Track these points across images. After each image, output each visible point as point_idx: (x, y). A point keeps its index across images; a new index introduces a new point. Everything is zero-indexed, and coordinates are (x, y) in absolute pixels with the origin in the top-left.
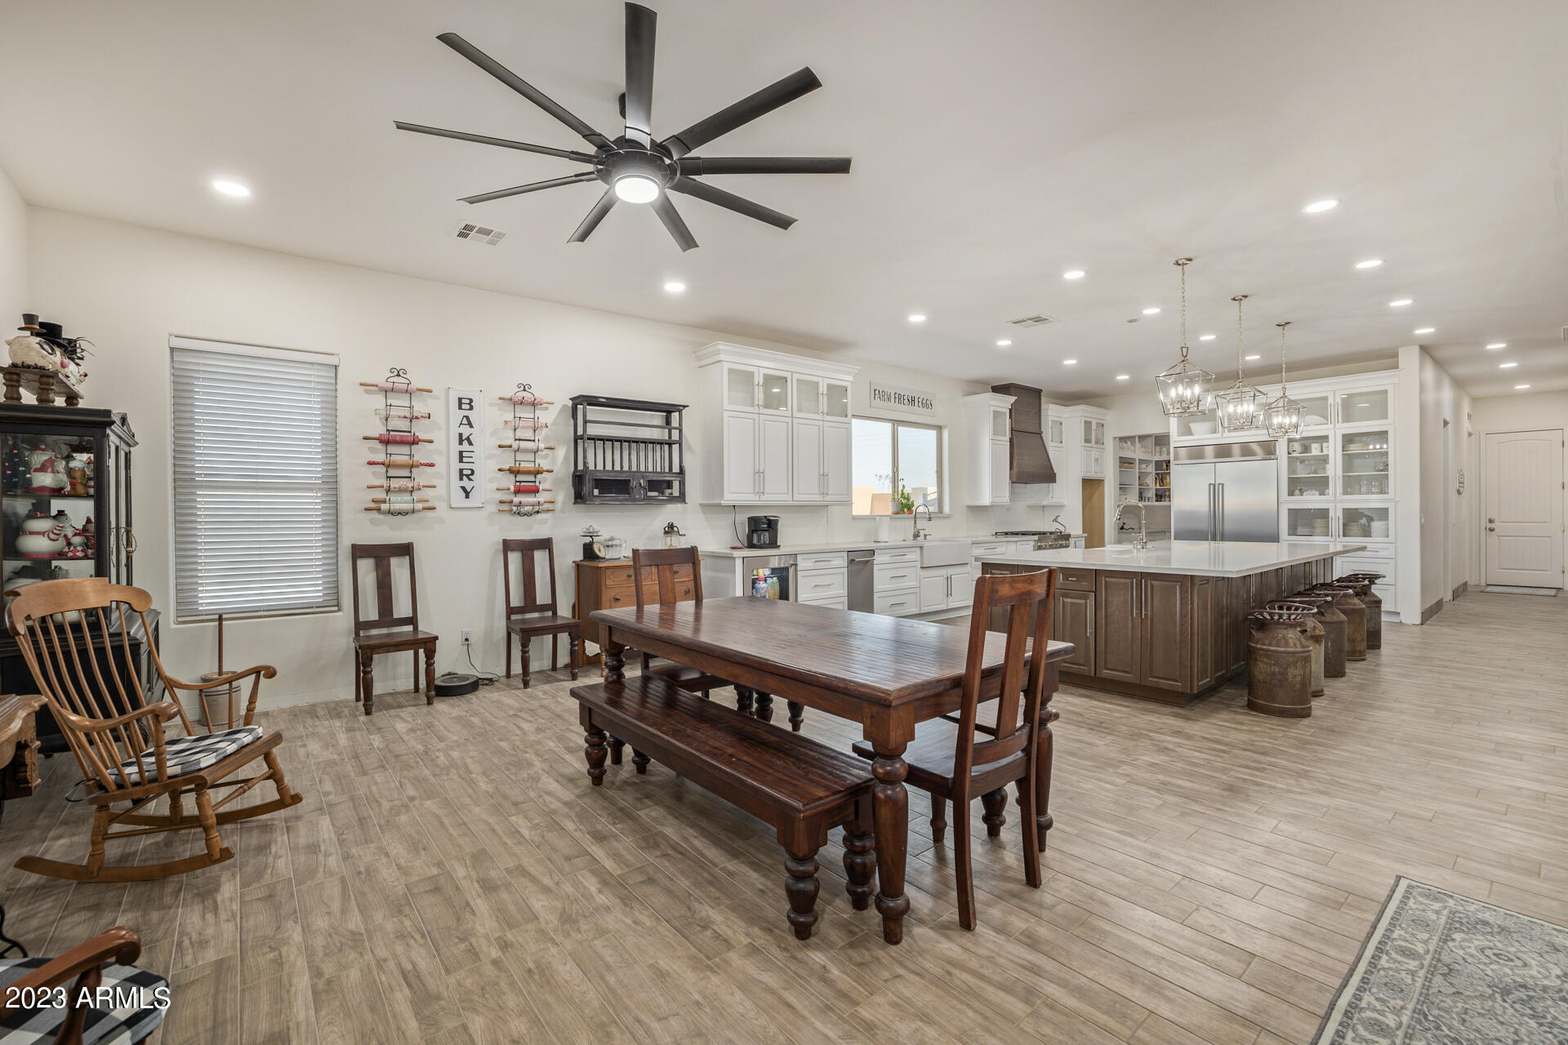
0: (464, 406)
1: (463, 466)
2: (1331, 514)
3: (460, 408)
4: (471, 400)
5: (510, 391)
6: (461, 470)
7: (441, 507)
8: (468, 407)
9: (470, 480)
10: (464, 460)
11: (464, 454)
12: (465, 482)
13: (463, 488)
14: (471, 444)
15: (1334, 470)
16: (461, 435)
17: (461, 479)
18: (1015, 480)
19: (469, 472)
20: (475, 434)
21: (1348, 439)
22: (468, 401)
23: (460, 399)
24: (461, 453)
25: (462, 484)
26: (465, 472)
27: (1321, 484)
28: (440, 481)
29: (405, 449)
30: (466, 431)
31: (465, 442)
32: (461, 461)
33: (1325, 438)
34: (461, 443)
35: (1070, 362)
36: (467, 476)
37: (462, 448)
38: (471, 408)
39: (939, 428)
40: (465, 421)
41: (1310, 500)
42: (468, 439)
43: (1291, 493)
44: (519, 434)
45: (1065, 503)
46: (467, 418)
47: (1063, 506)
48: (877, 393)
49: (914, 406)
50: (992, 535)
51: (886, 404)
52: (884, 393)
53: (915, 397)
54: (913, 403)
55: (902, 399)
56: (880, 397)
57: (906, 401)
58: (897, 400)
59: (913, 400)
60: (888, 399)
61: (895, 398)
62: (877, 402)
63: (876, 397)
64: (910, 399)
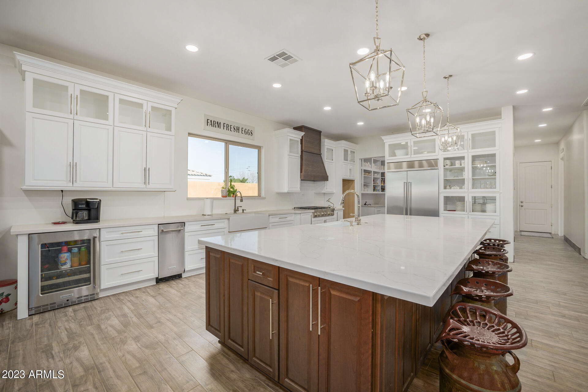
2: (466, 199)
15: (467, 175)
18: (303, 178)
21: (474, 158)
27: (461, 183)
33: (463, 158)
35: (327, 108)
39: (259, 148)
41: (454, 192)
43: (445, 188)
45: (334, 192)
47: (333, 193)
48: (209, 121)
49: (239, 132)
50: (293, 209)
51: (217, 129)
52: (215, 122)
53: (239, 127)
54: (238, 130)
55: (229, 127)
56: (212, 125)
57: (232, 129)
58: (225, 128)
59: (238, 128)
60: (219, 126)
61: (224, 126)
62: (210, 127)
63: (209, 124)
64: (236, 128)
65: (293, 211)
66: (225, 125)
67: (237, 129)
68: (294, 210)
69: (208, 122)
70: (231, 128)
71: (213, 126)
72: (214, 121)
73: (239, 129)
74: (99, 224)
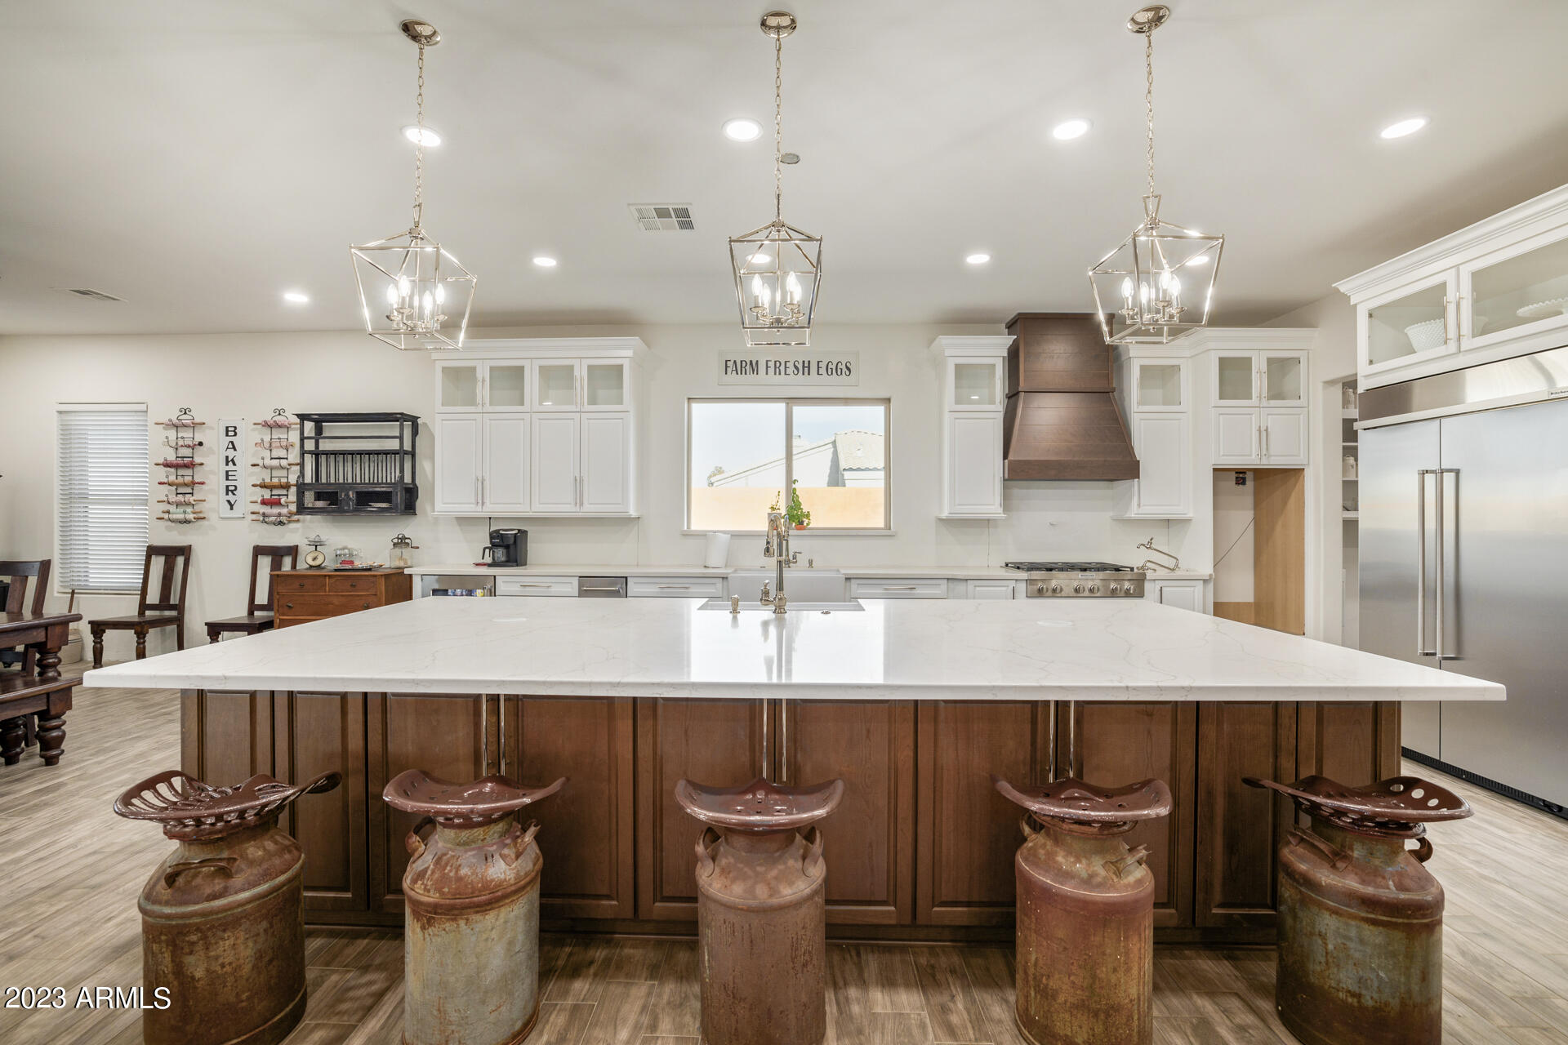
0: (230, 433)
1: (229, 483)
3: (227, 435)
4: (235, 428)
5: (268, 416)
6: (227, 487)
7: (213, 518)
8: (233, 433)
9: (234, 494)
10: (230, 478)
11: (230, 473)
12: (231, 497)
13: (229, 501)
14: (234, 464)
16: (227, 457)
17: (227, 494)
19: (233, 488)
20: (238, 456)
22: (233, 429)
23: (227, 428)
24: (227, 472)
25: (228, 498)
26: (230, 488)
28: (212, 496)
29: (188, 472)
30: (231, 454)
31: (231, 463)
32: (227, 479)
34: (227, 464)
36: (232, 491)
37: (228, 468)
38: (235, 434)
39: (884, 401)
40: (230, 446)
42: (232, 460)
44: (275, 454)
46: (232, 443)
48: (730, 364)
49: (809, 374)
50: (1001, 567)
51: (750, 378)
52: (744, 363)
53: (809, 362)
54: (806, 369)
55: (782, 368)
56: (736, 370)
57: (791, 369)
58: (771, 371)
59: (806, 365)
60: (753, 371)
61: (767, 367)
62: (732, 377)
63: (729, 370)
64: (800, 367)
65: (1003, 573)
66: (771, 364)
67: (804, 367)
68: (1007, 572)
69: (726, 367)
70: (786, 368)
71: (739, 372)
72: (741, 361)
73: (809, 367)
74: (525, 569)
